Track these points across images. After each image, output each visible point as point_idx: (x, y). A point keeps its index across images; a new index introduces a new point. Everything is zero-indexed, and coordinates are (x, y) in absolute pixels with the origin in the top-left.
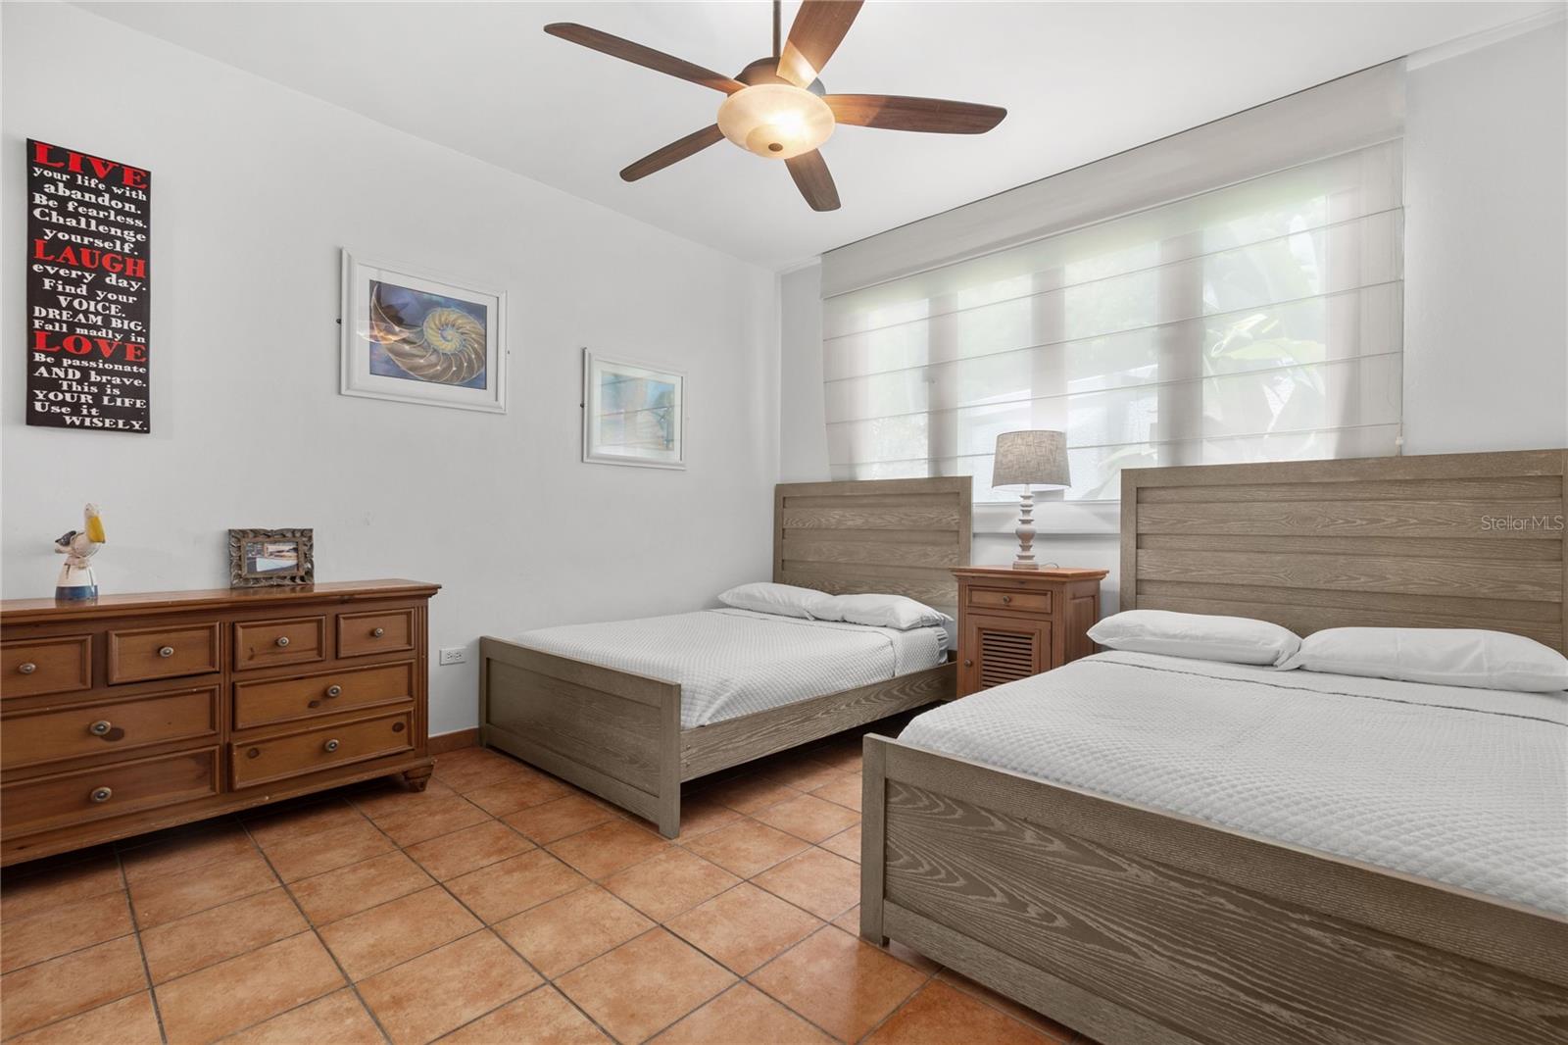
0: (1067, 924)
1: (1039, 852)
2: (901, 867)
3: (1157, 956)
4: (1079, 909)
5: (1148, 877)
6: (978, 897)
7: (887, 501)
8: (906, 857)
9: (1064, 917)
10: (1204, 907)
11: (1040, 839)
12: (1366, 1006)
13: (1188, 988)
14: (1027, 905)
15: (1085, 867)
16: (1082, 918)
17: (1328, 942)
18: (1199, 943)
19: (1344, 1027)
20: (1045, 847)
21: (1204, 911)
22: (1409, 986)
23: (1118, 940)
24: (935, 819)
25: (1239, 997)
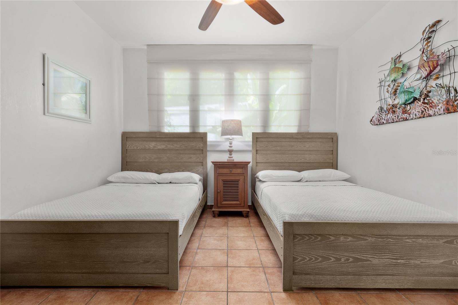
0: (353, 260)
1: (345, 242)
2: (299, 262)
3: (375, 259)
4: (356, 254)
5: (373, 240)
6: (326, 262)
7: (175, 139)
8: (300, 258)
9: (351, 258)
10: (386, 243)
11: (345, 239)
12: (417, 252)
13: (383, 264)
14: (341, 259)
15: (358, 242)
16: (357, 256)
17: (410, 241)
18: (385, 252)
19: (413, 259)
20: (347, 240)
21: (386, 244)
22: (424, 245)
23: (366, 259)
24: (311, 243)
25: (393, 261)
